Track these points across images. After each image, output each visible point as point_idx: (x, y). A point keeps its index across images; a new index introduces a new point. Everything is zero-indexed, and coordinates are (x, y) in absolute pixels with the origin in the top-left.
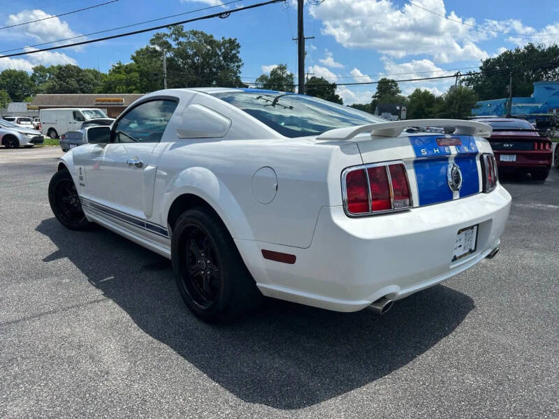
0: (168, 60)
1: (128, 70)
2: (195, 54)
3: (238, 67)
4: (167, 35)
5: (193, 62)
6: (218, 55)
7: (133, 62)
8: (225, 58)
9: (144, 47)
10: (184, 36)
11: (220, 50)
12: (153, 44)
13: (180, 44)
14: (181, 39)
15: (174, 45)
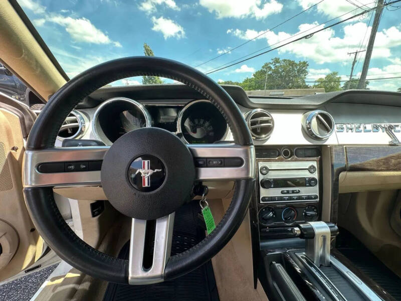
0: (269, 75)
1: (251, 80)
2: (283, 71)
3: (305, 75)
4: (270, 63)
5: (281, 75)
6: (295, 71)
7: (254, 77)
8: (298, 72)
9: (260, 70)
10: (279, 62)
11: (296, 68)
12: (263, 68)
13: (276, 67)
14: (277, 64)
15: (273, 67)
